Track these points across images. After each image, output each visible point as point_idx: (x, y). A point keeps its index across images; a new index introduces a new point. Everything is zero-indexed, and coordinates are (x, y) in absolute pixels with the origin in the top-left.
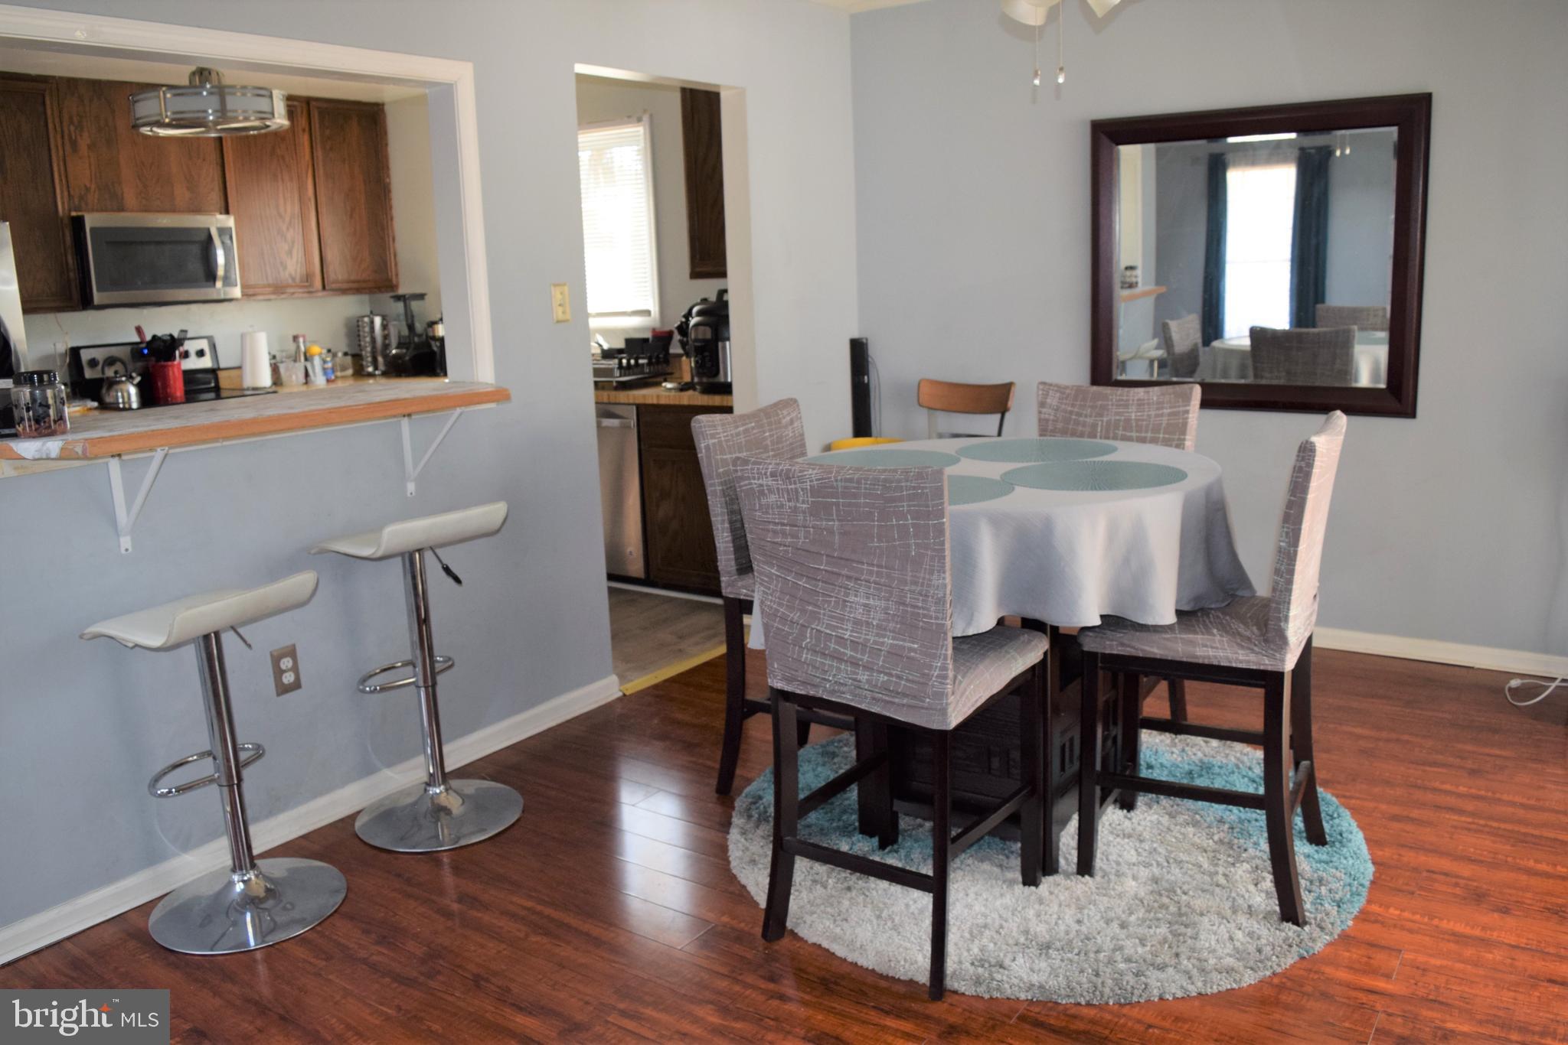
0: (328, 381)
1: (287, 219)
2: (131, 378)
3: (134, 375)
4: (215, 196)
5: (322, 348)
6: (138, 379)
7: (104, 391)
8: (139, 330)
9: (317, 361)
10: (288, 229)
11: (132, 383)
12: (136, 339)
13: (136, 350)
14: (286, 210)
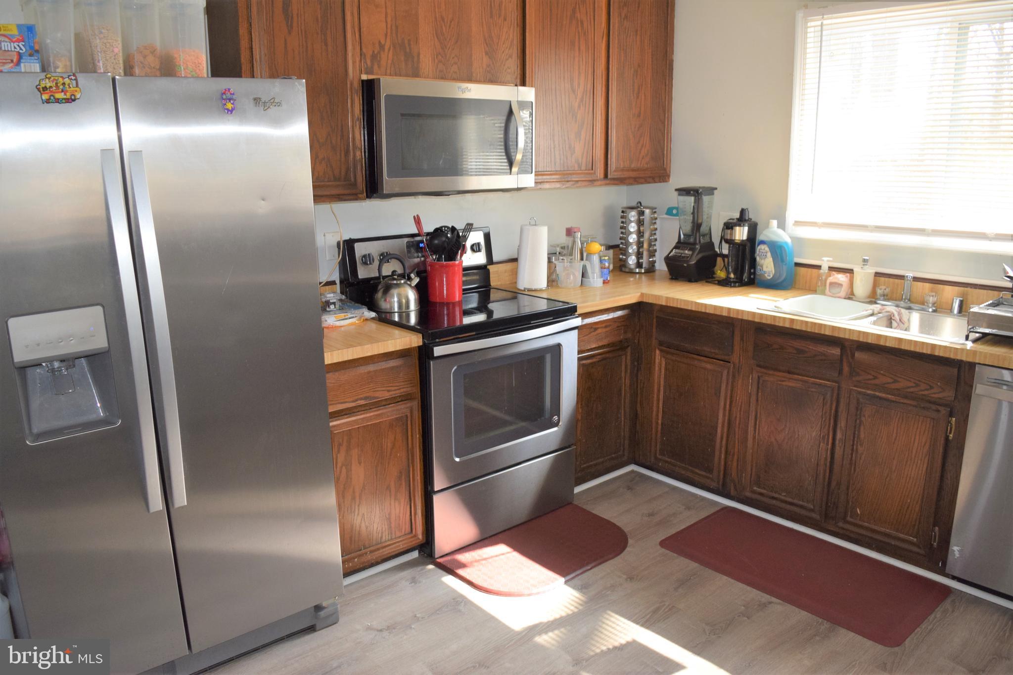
0: (604, 282)
1: (580, 95)
2: (410, 279)
3: (412, 275)
4: (513, 65)
5: (601, 245)
6: (416, 280)
7: (379, 295)
8: (417, 221)
9: (596, 259)
10: (579, 107)
11: (410, 285)
12: (415, 231)
13: (414, 243)
14: (579, 84)
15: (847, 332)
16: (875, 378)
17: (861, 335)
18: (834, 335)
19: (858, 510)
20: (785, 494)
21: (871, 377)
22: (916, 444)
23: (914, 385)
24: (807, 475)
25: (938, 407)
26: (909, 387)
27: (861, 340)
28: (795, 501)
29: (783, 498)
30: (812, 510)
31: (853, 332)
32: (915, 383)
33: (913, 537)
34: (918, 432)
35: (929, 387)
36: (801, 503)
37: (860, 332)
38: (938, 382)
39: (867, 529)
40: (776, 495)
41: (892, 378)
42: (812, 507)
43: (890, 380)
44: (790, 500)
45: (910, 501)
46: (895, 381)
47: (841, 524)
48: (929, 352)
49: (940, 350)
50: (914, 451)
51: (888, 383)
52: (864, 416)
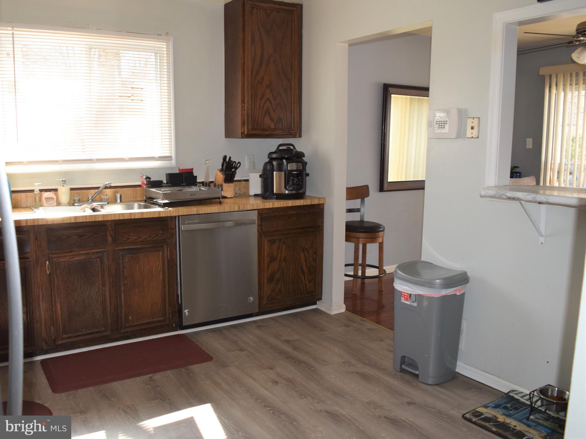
15: (112, 216)
16: (128, 239)
17: (121, 216)
18: (105, 220)
19: (130, 317)
20: (84, 330)
21: (126, 239)
22: (154, 268)
23: (149, 236)
24: (97, 311)
25: (162, 244)
26: (147, 238)
27: (121, 218)
28: (93, 331)
29: (85, 333)
30: (105, 331)
31: (116, 215)
32: (149, 235)
33: (161, 318)
34: (154, 261)
35: (156, 235)
36: (96, 330)
37: (119, 214)
38: (160, 231)
39: (137, 325)
40: (79, 333)
41: (137, 236)
42: (104, 329)
43: (136, 238)
44: (90, 332)
45: (156, 299)
46: (139, 237)
47: (122, 331)
48: (158, 216)
49: (163, 213)
50: (154, 272)
51: (136, 239)
52: (125, 262)
